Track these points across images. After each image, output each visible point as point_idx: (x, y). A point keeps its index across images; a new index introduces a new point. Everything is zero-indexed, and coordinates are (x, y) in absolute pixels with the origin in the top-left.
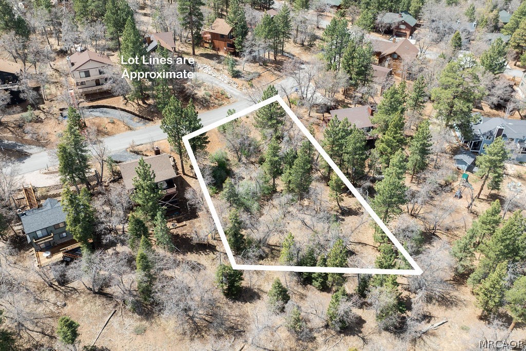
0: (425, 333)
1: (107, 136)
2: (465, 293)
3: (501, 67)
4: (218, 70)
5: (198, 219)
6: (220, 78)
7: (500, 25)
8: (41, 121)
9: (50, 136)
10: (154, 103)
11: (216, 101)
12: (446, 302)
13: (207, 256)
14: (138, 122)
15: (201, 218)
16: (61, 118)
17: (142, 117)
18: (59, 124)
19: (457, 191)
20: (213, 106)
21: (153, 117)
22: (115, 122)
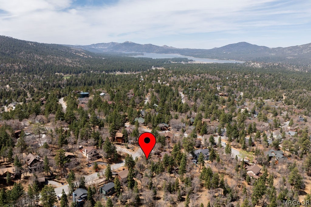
0: (199, 197)
1: (102, 169)
2: (204, 189)
3: (196, 136)
6: (124, 150)
7: (191, 123)
8: (83, 168)
9: (87, 172)
12: (201, 191)
17: (109, 163)
18: (88, 168)
19: (195, 168)
21: (112, 163)
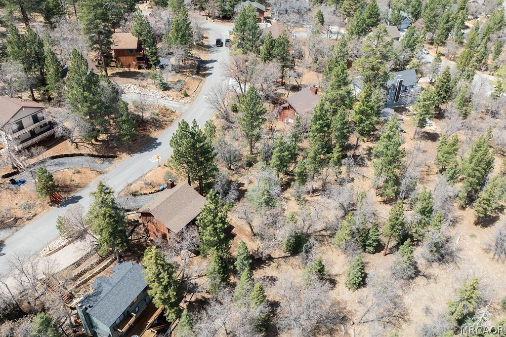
1: (80, 189)
4: (144, 87)
5: (237, 237)
6: (151, 94)
9: (12, 211)
10: (107, 138)
11: (165, 118)
13: (270, 267)
14: (103, 163)
15: (238, 235)
16: (13, 186)
17: (103, 157)
18: (16, 193)
20: (166, 124)
21: (115, 153)
22: (80, 170)
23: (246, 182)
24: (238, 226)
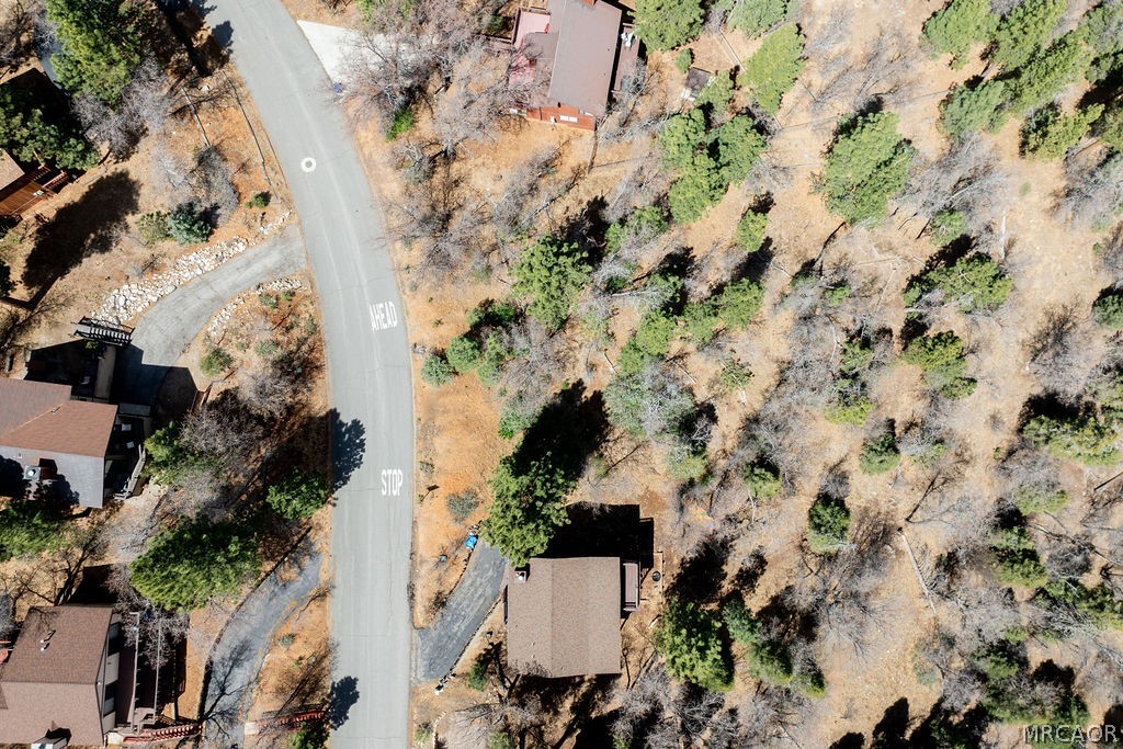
1: (327, 661)
15: (655, 517)
20: (312, 350)
23: (580, 372)
24: (641, 498)
